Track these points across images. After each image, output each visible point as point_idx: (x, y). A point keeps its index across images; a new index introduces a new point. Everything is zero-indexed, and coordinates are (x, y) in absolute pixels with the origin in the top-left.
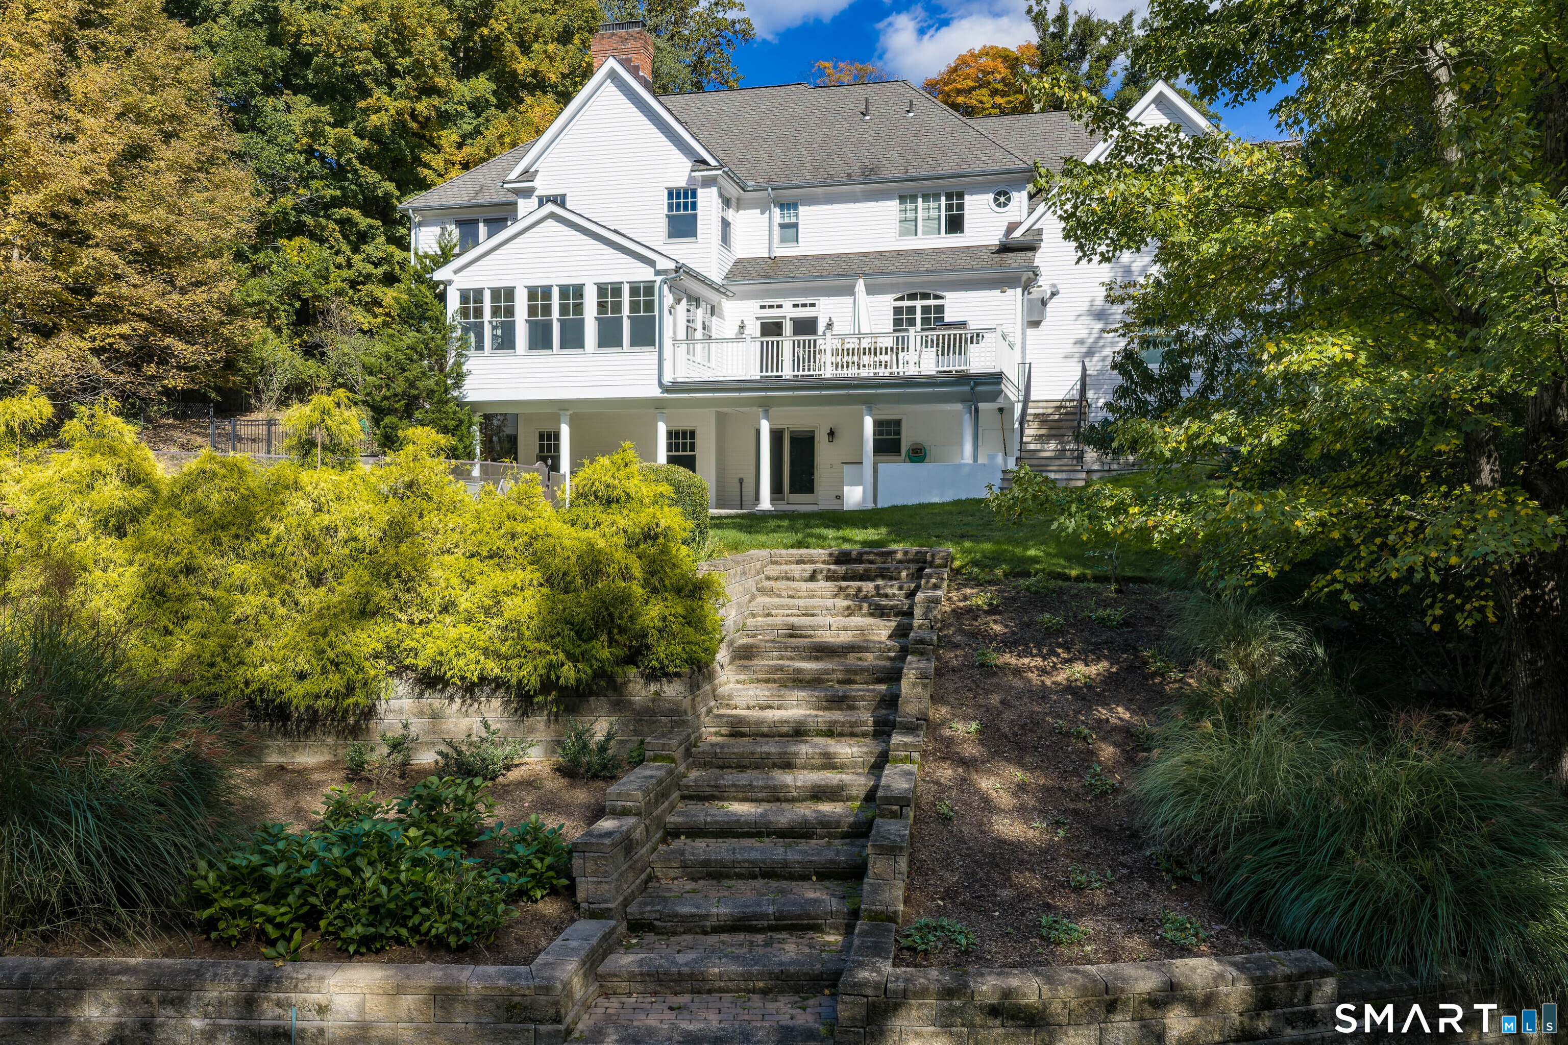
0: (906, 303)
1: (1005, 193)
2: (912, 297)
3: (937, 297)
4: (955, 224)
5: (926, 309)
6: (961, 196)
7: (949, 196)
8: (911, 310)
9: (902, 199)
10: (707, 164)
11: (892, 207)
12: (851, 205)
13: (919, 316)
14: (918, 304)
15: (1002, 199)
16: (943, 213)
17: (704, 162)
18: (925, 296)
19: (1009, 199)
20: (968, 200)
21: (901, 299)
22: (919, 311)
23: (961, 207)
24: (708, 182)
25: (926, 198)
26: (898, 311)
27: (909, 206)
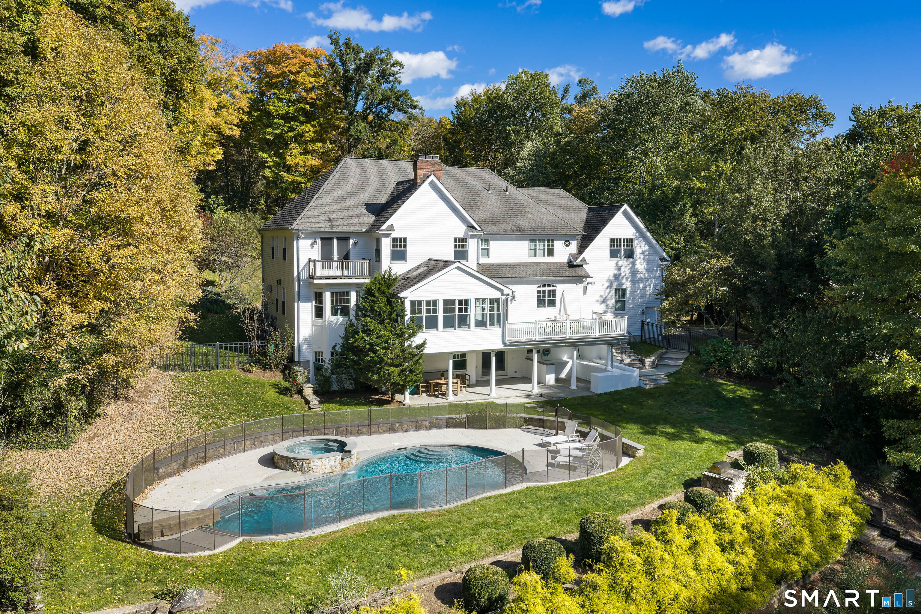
0: (542, 289)
1: (568, 241)
2: (544, 286)
3: (553, 286)
4: (550, 253)
5: (549, 291)
6: (553, 241)
7: (548, 241)
8: (544, 291)
9: (531, 240)
10: (476, 229)
11: (526, 244)
12: (511, 242)
13: (547, 294)
14: (547, 289)
15: (567, 243)
16: (546, 248)
17: (473, 227)
18: (549, 286)
19: (570, 244)
20: (556, 243)
21: (540, 287)
22: (547, 292)
23: (553, 245)
24: (473, 237)
25: (540, 240)
26: (539, 292)
27: (533, 244)
